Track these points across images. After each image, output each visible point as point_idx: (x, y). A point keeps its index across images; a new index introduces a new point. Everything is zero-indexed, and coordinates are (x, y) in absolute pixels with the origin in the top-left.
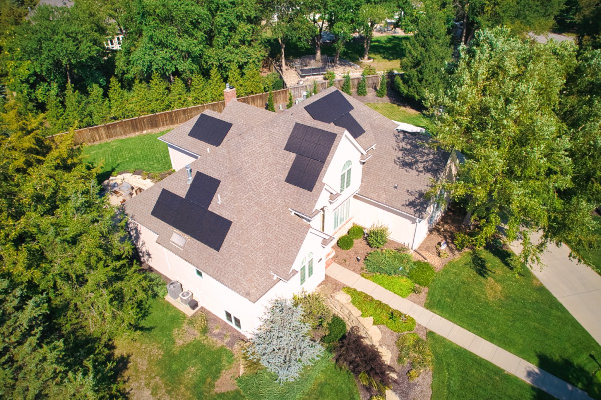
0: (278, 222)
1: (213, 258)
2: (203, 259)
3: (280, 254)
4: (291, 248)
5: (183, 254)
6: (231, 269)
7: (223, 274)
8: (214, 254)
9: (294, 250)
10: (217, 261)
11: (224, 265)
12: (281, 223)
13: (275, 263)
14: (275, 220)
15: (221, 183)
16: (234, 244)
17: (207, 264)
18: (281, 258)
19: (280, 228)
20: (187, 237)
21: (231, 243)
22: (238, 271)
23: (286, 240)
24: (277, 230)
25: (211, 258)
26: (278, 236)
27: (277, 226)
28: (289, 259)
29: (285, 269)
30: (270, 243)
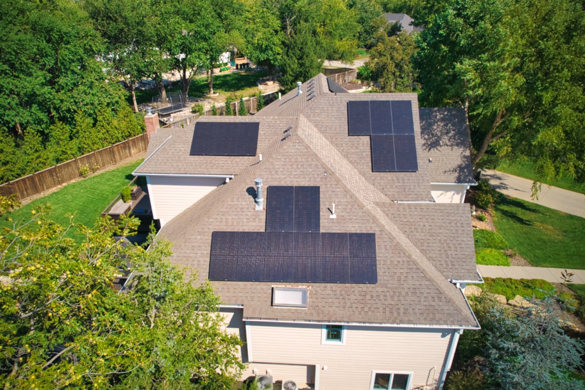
0: (421, 213)
1: (372, 296)
2: (354, 305)
3: (449, 253)
4: (459, 239)
5: (312, 314)
6: (413, 298)
7: (402, 311)
8: (370, 289)
9: (465, 239)
10: (382, 297)
11: (396, 298)
12: (426, 214)
13: (450, 266)
14: (416, 213)
15: (321, 190)
16: (396, 263)
17: (366, 309)
18: (454, 256)
19: (430, 220)
20: (303, 286)
21: (388, 262)
22: (425, 295)
23: (447, 231)
24: (427, 224)
25: (368, 297)
26: (433, 231)
27: (424, 220)
28: (466, 253)
29: (468, 267)
30: (426, 244)
